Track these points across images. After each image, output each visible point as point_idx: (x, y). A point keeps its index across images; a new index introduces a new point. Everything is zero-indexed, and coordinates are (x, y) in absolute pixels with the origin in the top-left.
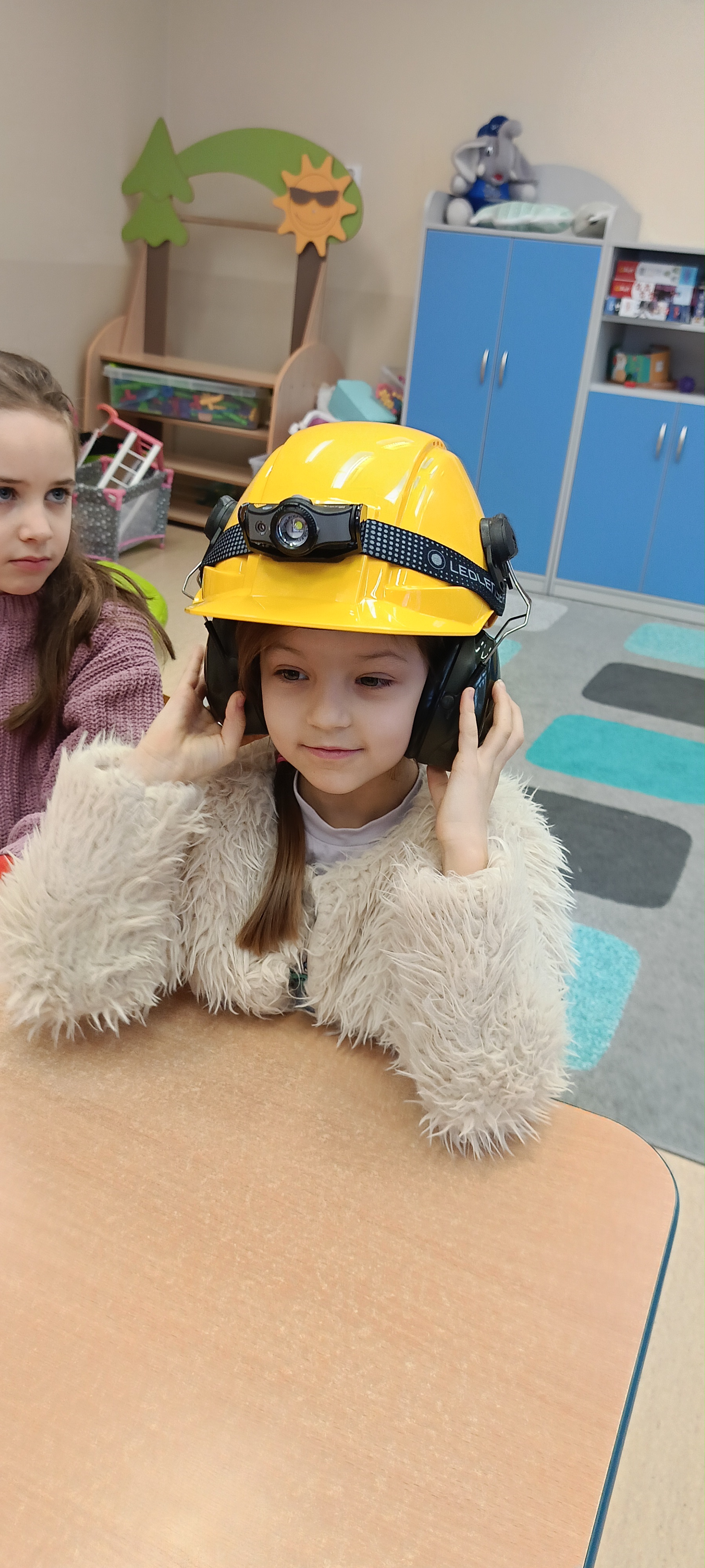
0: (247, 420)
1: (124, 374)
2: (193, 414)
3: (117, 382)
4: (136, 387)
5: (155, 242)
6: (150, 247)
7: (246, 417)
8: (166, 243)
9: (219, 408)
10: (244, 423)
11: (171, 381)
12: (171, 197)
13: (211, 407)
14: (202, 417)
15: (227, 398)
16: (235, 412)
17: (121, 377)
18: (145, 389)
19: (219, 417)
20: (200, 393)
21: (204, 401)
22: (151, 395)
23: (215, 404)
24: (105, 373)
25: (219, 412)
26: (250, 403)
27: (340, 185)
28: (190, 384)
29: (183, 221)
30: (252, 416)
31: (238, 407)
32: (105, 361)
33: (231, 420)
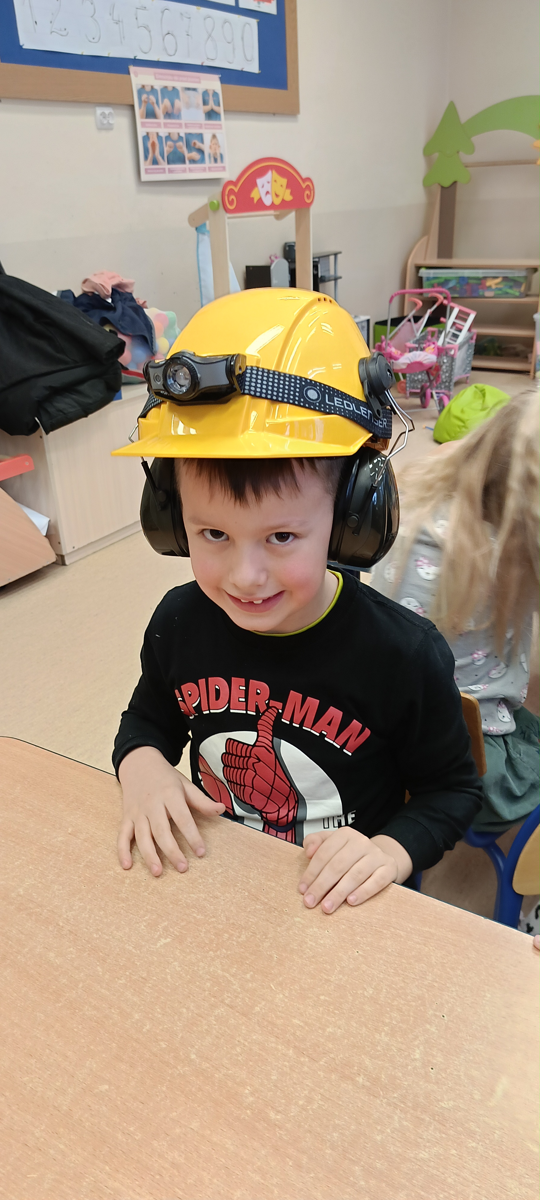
0: (520, 292)
1: (434, 273)
2: (481, 293)
3: (428, 279)
4: (442, 280)
5: (447, 184)
6: (443, 188)
7: (518, 290)
8: (455, 183)
9: (500, 286)
10: (517, 294)
11: (467, 273)
12: (458, 152)
13: (494, 287)
14: (488, 294)
15: (505, 279)
16: (511, 287)
17: (432, 276)
18: (447, 281)
19: (500, 292)
20: (485, 278)
21: (489, 283)
22: (451, 285)
23: (497, 284)
24: (420, 275)
25: (500, 289)
26: (522, 280)
28: (480, 273)
29: (466, 167)
30: (523, 288)
31: (512, 284)
32: (418, 268)
33: (507, 293)
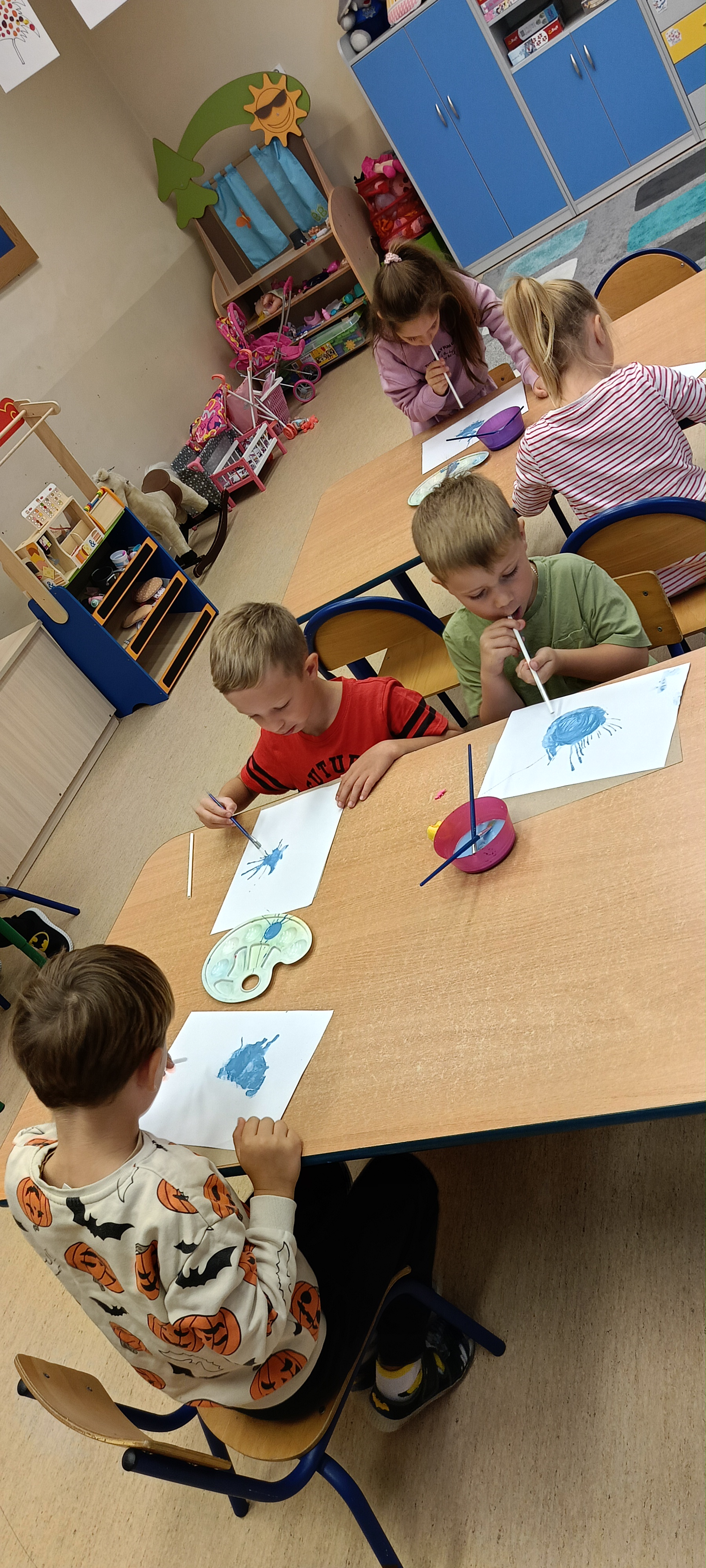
5: (201, 213)
6: (199, 219)
8: (207, 208)
12: (191, 179)
27: (282, 85)
